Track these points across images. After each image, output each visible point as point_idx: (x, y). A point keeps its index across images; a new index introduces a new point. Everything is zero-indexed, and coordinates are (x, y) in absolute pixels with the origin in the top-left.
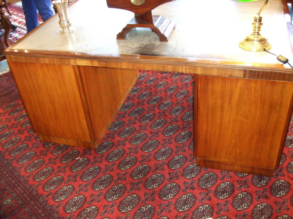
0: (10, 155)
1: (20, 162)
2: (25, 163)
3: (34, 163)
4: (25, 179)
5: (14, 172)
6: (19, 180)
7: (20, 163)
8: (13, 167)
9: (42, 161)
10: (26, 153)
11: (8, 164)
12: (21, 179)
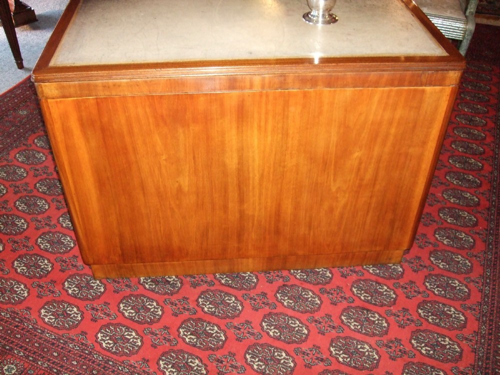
0: (469, 295)
1: (468, 265)
2: (462, 256)
3: (451, 243)
4: (487, 235)
5: (490, 260)
6: (495, 242)
7: (470, 264)
8: (484, 270)
9: (438, 234)
10: (445, 269)
11: (487, 283)
12: (491, 241)
